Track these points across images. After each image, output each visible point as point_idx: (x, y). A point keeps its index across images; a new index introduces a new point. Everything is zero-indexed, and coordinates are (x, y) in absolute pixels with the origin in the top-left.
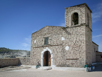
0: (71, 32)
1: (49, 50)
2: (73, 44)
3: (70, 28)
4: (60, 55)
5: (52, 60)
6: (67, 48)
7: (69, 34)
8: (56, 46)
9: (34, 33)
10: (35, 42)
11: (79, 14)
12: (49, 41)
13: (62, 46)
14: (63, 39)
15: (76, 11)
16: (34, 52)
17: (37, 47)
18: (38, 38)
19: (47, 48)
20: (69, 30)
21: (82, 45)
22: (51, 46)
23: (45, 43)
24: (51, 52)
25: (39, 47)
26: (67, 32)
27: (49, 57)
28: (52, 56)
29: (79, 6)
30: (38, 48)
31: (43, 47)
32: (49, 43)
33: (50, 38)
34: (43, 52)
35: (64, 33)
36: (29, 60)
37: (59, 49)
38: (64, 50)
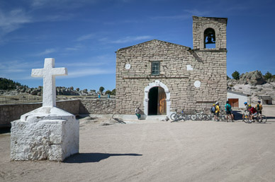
0: (204, 59)
1: (163, 85)
2: (207, 79)
3: (202, 51)
4: (184, 94)
5: (168, 104)
6: (197, 84)
7: (200, 60)
8: (177, 80)
9: (123, 49)
10: (128, 66)
11: (217, 32)
12: (162, 68)
13: (188, 80)
14: (189, 68)
15: (212, 26)
16: (124, 87)
17: (134, 78)
18: (134, 60)
19: (157, 81)
20: (199, 54)
21: (221, 81)
22: (167, 78)
23: (153, 72)
24: (166, 89)
25: (137, 78)
26: (197, 57)
27: (159, 98)
28: (168, 96)
29: (216, 19)
30: (136, 80)
31: (148, 78)
32: (162, 73)
33: (163, 64)
34: (147, 89)
35: (191, 57)
36: (111, 104)
37: (183, 84)
38: (191, 88)
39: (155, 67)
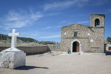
0: (95, 31)
1: (78, 41)
2: (96, 38)
4: (86, 45)
5: (80, 48)
6: (92, 41)
7: (93, 32)
8: (84, 39)
9: (64, 27)
10: (65, 34)
11: (100, 20)
13: (88, 39)
14: (89, 34)
15: (98, 18)
16: (64, 41)
17: (67, 38)
18: (68, 31)
19: (76, 39)
20: (93, 29)
21: (102, 39)
22: (80, 38)
23: (74, 36)
24: (79, 43)
25: (69, 38)
26: (92, 30)
27: (77, 46)
28: (80, 45)
29: (100, 15)
30: (68, 39)
31: (73, 38)
32: (78, 36)
33: (78, 33)
34: (72, 42)
35: (89, 30)
36: (59, 48)
37: (86, 41)
38: (89, 42)
39: (75, 34)
